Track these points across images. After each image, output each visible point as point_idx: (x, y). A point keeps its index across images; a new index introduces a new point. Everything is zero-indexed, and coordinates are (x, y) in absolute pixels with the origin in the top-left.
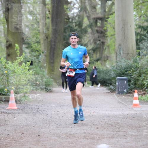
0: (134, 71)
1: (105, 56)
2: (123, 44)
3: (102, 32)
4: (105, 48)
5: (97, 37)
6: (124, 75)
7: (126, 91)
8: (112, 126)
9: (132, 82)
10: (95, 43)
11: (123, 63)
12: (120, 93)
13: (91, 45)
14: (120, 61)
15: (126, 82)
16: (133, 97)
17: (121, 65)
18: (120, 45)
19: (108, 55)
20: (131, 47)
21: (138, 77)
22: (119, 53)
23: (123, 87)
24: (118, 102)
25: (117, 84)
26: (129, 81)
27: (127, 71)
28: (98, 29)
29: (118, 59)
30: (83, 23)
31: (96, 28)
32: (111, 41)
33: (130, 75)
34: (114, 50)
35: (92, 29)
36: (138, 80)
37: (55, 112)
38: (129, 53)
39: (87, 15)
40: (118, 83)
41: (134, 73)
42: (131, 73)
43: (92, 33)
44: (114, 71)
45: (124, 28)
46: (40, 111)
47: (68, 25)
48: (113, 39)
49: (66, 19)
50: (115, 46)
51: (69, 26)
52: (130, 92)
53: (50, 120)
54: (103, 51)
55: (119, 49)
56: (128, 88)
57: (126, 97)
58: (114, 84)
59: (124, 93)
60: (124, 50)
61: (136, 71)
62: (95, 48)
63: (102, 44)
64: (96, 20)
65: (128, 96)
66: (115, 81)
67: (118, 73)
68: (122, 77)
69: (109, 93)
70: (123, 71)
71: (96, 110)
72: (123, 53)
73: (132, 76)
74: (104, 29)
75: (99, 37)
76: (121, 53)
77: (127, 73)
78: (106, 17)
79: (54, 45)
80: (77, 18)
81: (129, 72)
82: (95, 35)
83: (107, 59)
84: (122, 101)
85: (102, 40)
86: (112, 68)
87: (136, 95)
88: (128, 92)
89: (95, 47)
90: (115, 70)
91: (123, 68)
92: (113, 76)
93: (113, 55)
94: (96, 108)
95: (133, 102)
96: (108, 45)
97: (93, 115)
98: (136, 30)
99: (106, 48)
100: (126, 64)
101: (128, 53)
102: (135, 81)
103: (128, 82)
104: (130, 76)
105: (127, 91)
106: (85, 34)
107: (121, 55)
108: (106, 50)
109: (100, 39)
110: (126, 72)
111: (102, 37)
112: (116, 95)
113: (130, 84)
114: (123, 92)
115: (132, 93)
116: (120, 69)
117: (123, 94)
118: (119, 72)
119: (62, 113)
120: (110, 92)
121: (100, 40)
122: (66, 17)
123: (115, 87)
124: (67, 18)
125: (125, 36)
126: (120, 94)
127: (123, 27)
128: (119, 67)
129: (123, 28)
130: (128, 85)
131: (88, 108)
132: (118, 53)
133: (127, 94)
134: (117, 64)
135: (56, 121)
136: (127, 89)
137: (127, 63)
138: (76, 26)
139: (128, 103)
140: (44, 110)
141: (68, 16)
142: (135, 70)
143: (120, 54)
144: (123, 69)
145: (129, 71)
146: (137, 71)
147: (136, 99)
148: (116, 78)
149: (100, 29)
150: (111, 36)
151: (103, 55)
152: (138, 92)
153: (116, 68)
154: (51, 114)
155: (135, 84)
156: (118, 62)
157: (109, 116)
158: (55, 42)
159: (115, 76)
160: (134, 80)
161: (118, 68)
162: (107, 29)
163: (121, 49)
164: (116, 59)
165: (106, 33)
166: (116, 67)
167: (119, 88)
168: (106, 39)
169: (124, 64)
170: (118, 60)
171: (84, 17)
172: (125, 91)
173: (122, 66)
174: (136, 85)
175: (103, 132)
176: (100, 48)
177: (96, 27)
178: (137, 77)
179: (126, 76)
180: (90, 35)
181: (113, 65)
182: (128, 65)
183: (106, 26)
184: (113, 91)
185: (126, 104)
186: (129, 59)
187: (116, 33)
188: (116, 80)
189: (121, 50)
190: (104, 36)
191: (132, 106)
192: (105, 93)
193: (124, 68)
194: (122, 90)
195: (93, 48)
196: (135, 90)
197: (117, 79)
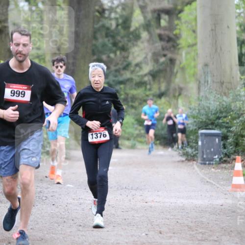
0: (234, 119)
1: (177, 87)
2: (213, 63)
3: (170, 39)
4: (175, 70)
5: (160, 48)
6: (214, 127)
7: (218, 157)
8: (190, 228)
9: (230, 140)
10: (156, 61)
11: (212, 102)
12: (207, 162)
13: (148, 64)
14: (207, 98)
15: (217, 140)
16: (232, 171)
17: (208, 105)
18: (206, 65)
19: (182, 85)
20: (228, 70)
21: (242, 131)
22: (205, 82)
23: (212, 150)
24: (202, 180)
25: (200, 143)
26: (225, 138)
27: (221, 117)
28: (162, 32)
29: (202, 94)
30: (131, 21)
31: (158, 31)
32: (188, 56)
33: (227, 125)
34: (194, 75)
35: (149, 32)
36: (242, 136)
37: (74, 199)
38: (225, 81)
39: (141, 3)
40: (202, 142)
41: (235, 122)
42: (228, 121)
43: (150, 40)
44: (194, 118)
45: (215, 30)
46: (44, 198)
47: (101, 23)
48: (193, 54)
49: (98, 11)
50: (195, 67)
51: (103, 26)
52: (226, 159)
53: (65, 217)
54: (171, 76)
55: (204, 73)
56: (223, 153)
57: (217, 170)
58: (195, 144)
59: (214, 162)
60: (215, 75)
61: (239, 117)
62: (155, 70)
63: (169, 62)
64: (158, 14)
65: (222, 168)
66: (195, 138)
67: (201, 122)
68: (210, 129)
69: (183, 161)
70: (212, 117)
71: (157, 196)
72: (213, 82)
73: (230, 127)
74: (174, 32)
75: (163, 49)
76: (208, 81)
77: (221, 121)
78: (179, 7)
79: (73, 64)
80: (119, 10)
81: (225, 119)
82: (157, 45)
83: (180, 94)
84: (209, 178)
85: (169, 55)
86: (191, 111)
87: (238, 166)
88: (222, 161)
89: (156, 68)
90: (196, 115)
91: (211, 112)
92: (191, 129)
93: (192, 86)
94: (158, 191)
95: (232, 180)
96: (181, 66)
97: (151, 207)
98: (238, 36)
99: (177, 72)
100: (218, 103)
101: (223, 82)
102: (237, 139)
103: (222, 140)
104: (227, 127)
105: (221, 159)
106: (135, 43)
107: (209, 86)
108: (179, 75)
109: (166, 52)
110: (217, 121)
111: (170, 48)
112: (198, 167)
113: (227, 143)
114: (212, 161)
115: (229, 163)
116: (206, 115)
117: (213, 164)
118: (204, 120)
119: (89, 202)
120: (186, 160)
121: (165, 56)
122: (97, 8)
123: (196, 149)
124: (100, 10)
125: (216, 48)
126: (205, 164)
127: (213, 28)
128: (204, 109)
129: (212, 30)
130: (222, 146)
131: (141, 192)
132: (203, 82)
133: (220, 164)
134: (199, 104)
135: (76, 218)
136: (220, 155)
137: (220, 103)
138: (117, 25)
139: (222, 183)
140: (52, 196)
141: (101, 5)
142: (237, 116)
143: (206, 84)
144: (211, 114)
145: (225, 117)
146: (241, 119)
147: (237, 174)
148: (198, 133)
149: (167, 33)
150: (189, 46)
151: (172, 86)
152: (242, 161)
153: (197, 111)
154: (68, 203)
155: (237, 144)
156: (201, 100)
157: (183, 208)
158: (74, 58)
159: (195, 128)
160: (235, 135)
161: (202, 111)
162: (180, 34)
163: (209, 72)
164: (199, 93)
165: (178, 42)
166: (199, 110)
167: (203, 152)
168: (178, 54)
169: (213, 104)
170: (202, 96)
171: (135, 8)
172: (215, 159)
173: (211, 108)
174: (239, 146)
175: (171, 241)
176: (165, 70)
177: (157, 28)
178: (241, 129)
179: (218, 127)
180: (146, 44)
181: (191, 106)
182: (223, 105)
183: (178, 27)
184: (191, 158)
185: (218, 186)
186: (225, 94)
187: (199, 41)
188: (197, 137)
189: (209, 75)
190: (174, 46)
191: (230, 188)
192: (175, 162)
193: (213, 112)
194: (209, 156)
195: (150, 71)
196: (237, 157)
197: (199, 135)
